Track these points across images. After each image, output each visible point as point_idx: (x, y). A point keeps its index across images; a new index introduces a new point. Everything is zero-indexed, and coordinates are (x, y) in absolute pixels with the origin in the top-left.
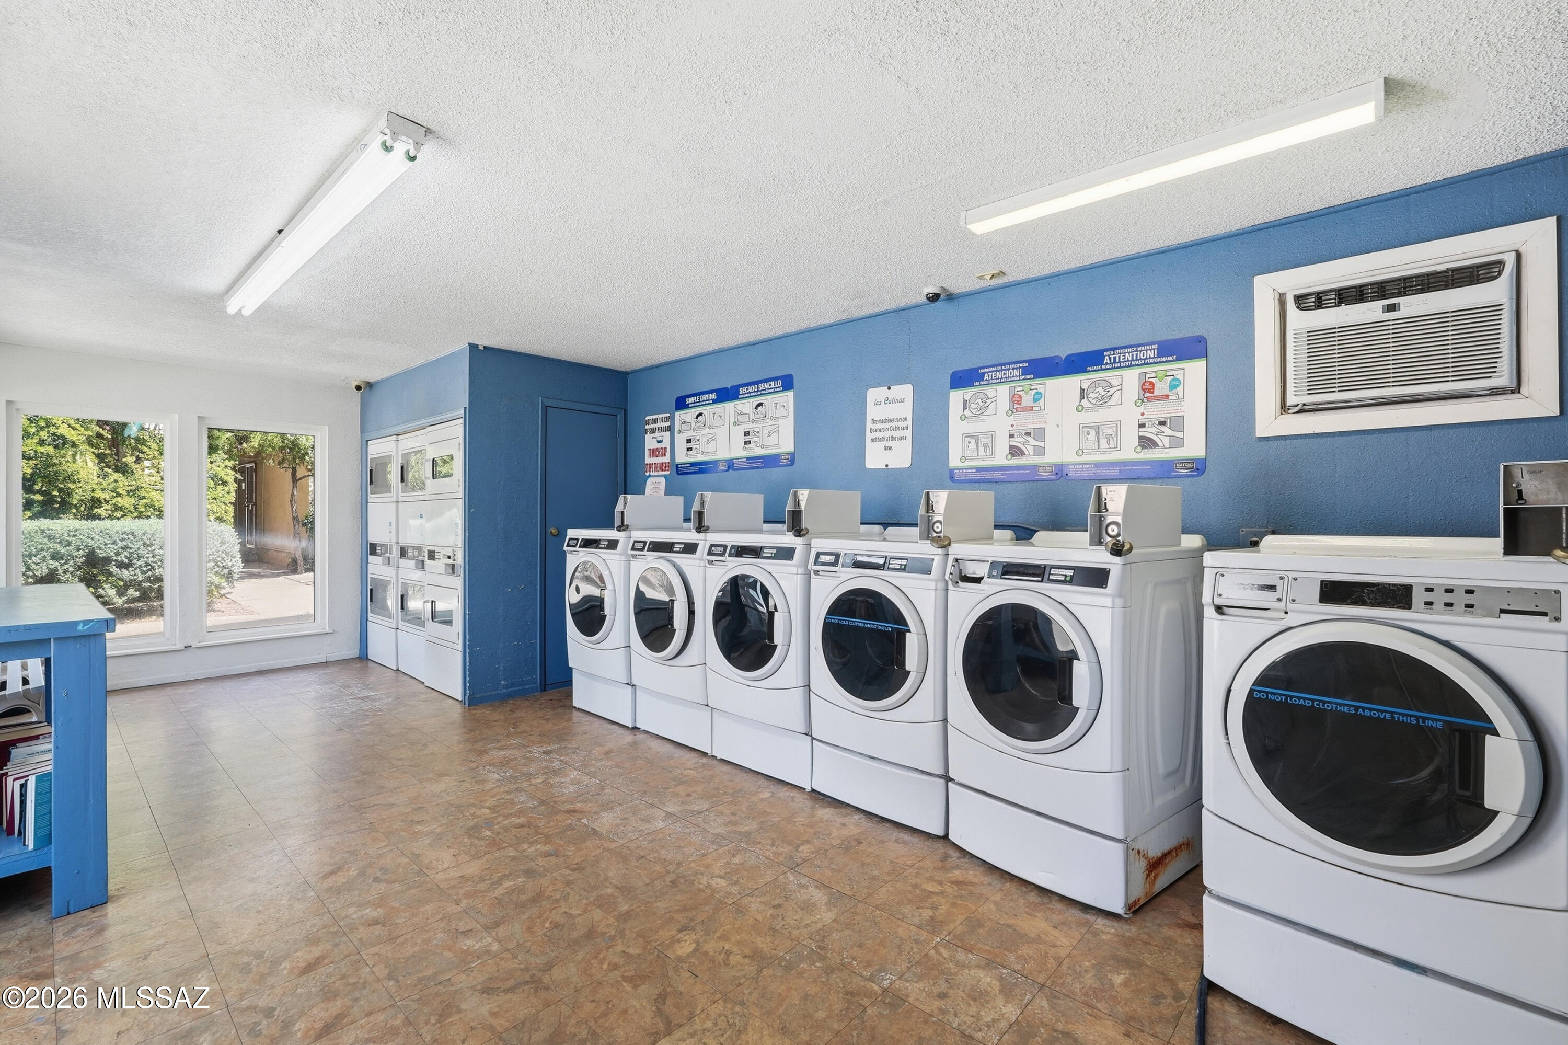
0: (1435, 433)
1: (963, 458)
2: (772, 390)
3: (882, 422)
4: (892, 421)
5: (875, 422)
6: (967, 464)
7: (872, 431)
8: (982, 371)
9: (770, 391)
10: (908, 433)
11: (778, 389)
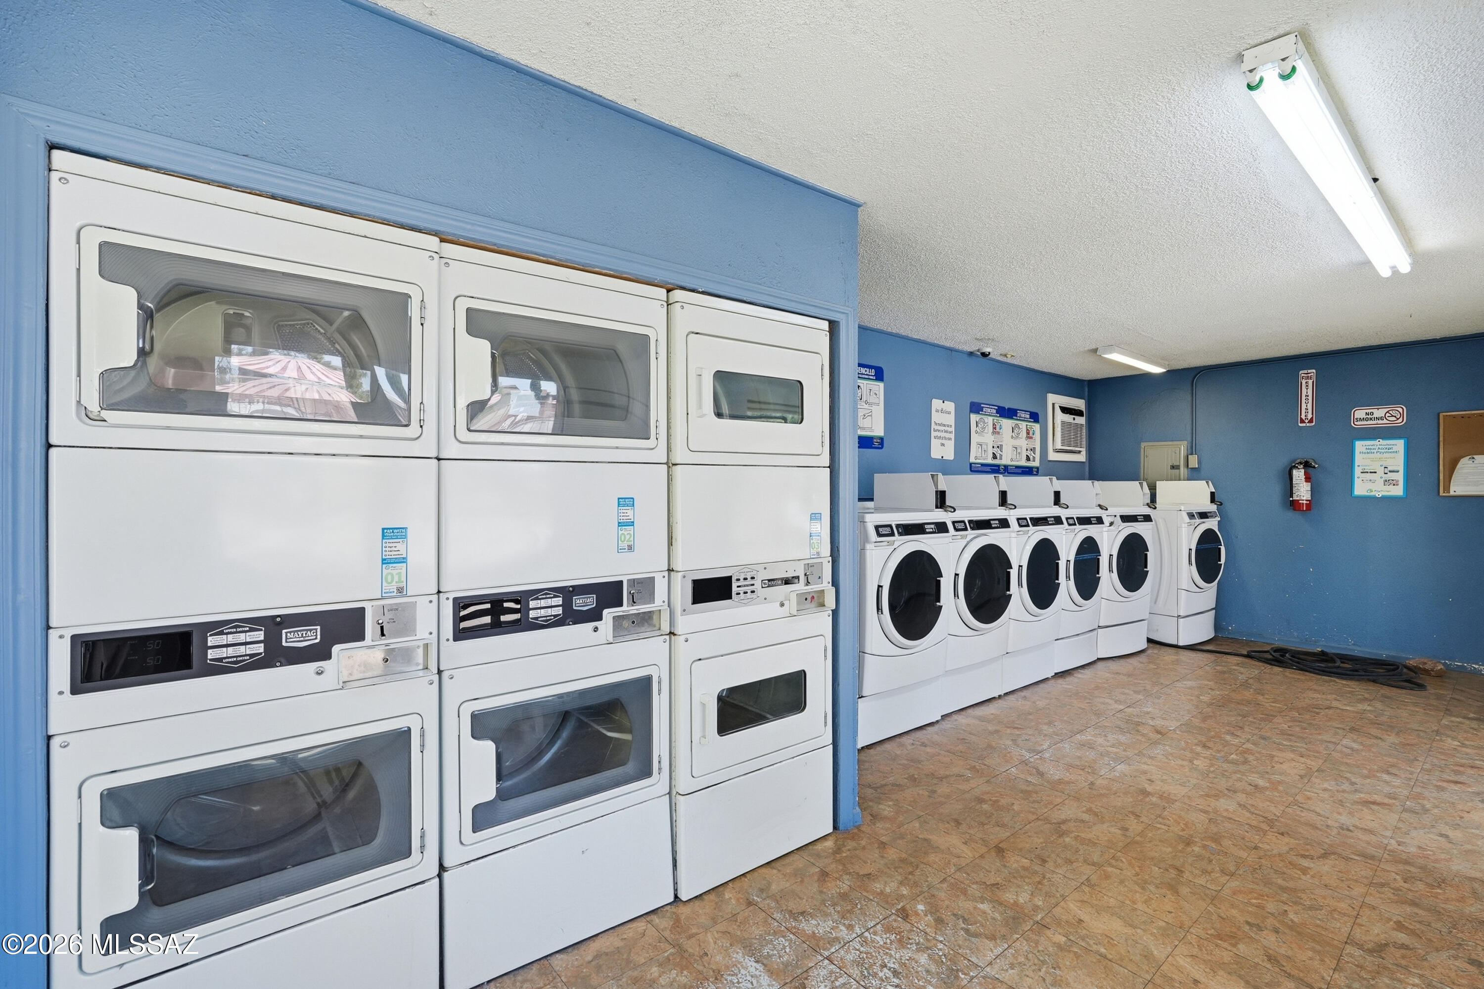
0: (1068, 463)
1: (976, 458)
2: (866, 377)
3: (940, 425)
4: (944, 425)
5: (936, 424)
6: (978, 461)
7: (935, 431)
8: (982, 405)
9: (864, 376)
10: (952, 436)
11: (870, 377)
